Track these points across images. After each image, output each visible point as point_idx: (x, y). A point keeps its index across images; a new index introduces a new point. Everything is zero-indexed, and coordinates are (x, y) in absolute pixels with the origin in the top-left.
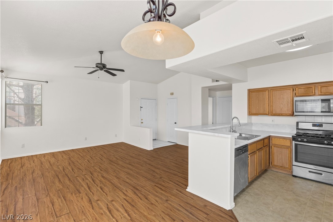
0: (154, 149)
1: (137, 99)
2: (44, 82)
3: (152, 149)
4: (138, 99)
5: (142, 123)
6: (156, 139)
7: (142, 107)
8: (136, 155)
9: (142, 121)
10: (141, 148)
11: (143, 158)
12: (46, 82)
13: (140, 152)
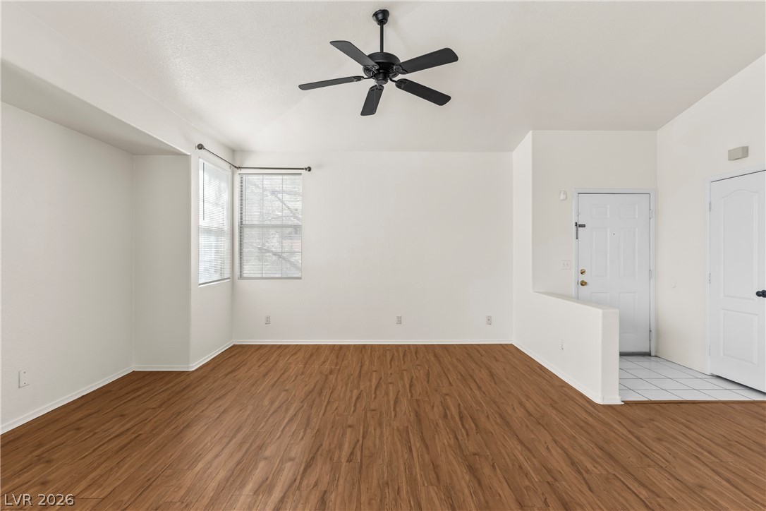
0: (627, 403)
1: (562, 197)
2: (303, 169)
3: (617, 401)
4: (565, 193)
5: (583, 283)
6: (648, 354)
7: (583, 226)
8: (530, 414)
9: (582, 278)
10: (564, 385)
11: (551, 445)
12: (306, 169)
13: (553, 405)
